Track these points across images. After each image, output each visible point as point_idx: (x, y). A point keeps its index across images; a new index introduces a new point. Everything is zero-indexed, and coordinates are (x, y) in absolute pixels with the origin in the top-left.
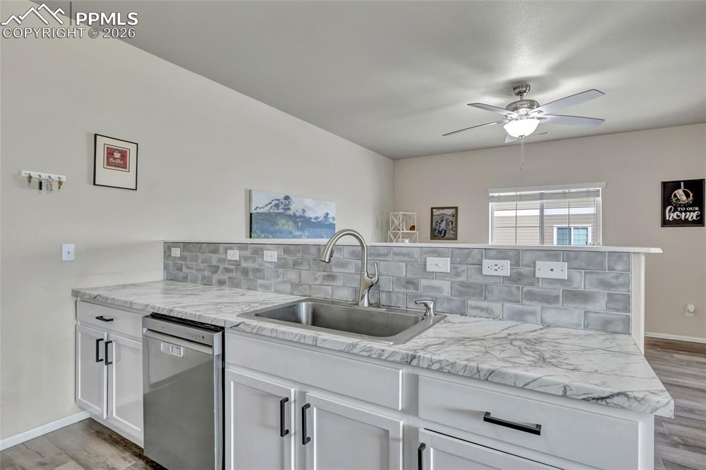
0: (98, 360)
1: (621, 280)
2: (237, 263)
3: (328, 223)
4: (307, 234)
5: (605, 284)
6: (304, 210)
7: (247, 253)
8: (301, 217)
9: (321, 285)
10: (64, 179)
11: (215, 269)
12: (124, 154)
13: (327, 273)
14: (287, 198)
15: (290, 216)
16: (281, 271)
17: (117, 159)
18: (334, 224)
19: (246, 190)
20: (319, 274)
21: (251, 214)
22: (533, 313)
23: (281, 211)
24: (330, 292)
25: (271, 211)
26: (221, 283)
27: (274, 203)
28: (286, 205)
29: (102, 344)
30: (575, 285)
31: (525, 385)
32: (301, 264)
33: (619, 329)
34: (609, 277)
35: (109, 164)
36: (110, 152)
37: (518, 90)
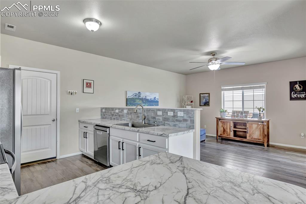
0: (84, 137)
1: (192, 116)
2: (118, 113)
3: (155, 100)
4: (147, 105)
5: (190, 117)
6: (146, 97)
7: (120, 111)
8: (145, 99)
9: (136, 119)
10: (76, 92)
12: (90, 84)
14: (139, 93)
15: (140, 99)
17: (89, 85)
18: (158, 101)
19: (125, 91)
20: (136, 116)
21: (127, 99)
22: (177, 125)
23: (137, 97)
25: (134, 97)
26: (114, 119)
27: (135, 95)
28: (139, 95)
29: (85, 133)
30: (185, 117)
32: (132, 113)
34: (190, 115)
35: (87, 87)
36: (87, 84)
37: (212, 54)
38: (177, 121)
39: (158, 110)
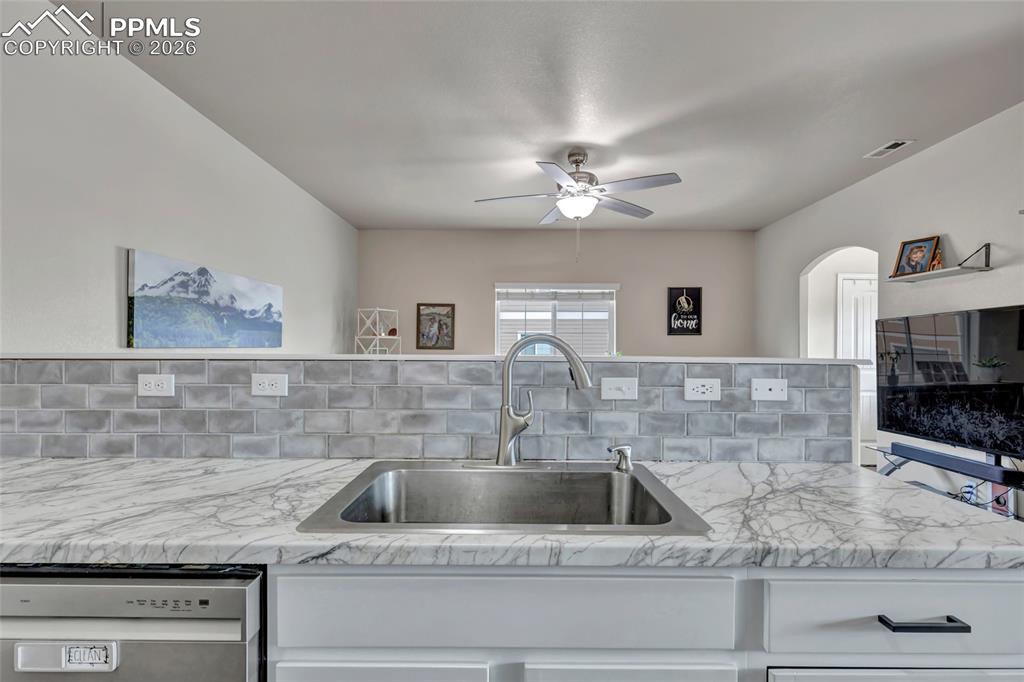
1: (842, 399)
2: (170, 405)
3: (271, 321)
4: (237, 340)
5: (827, 404)
6: (232, 297)
7: (202, 380)
8: (228, 308)
9: (399, 434)
11: (99, 419)
13: (410, 412)
14: (203, 272)
15: (208, 306)
16: (299, 412)
18: (280, 324)
20: (394, 413)
21: (131, 300)
22: (748, 448)
23: (192, 296)
24: (419, 447)
25: (173, 294)
26: (113, 450)
27: (179, 279)
28: (201, 285)
30: (796, 408)
31: (938, 564)
32: (350, 396)
33: (841, 457)
34: (831, 395)
37: (574, 158)
38: (744, 430)
39: (600, 370)
